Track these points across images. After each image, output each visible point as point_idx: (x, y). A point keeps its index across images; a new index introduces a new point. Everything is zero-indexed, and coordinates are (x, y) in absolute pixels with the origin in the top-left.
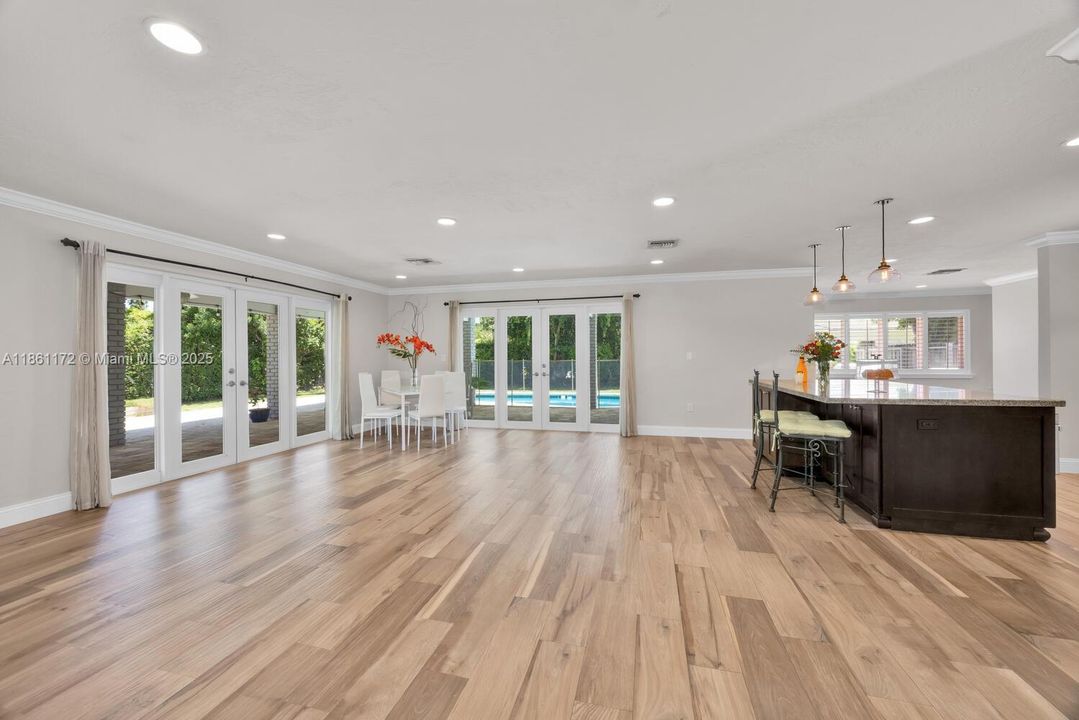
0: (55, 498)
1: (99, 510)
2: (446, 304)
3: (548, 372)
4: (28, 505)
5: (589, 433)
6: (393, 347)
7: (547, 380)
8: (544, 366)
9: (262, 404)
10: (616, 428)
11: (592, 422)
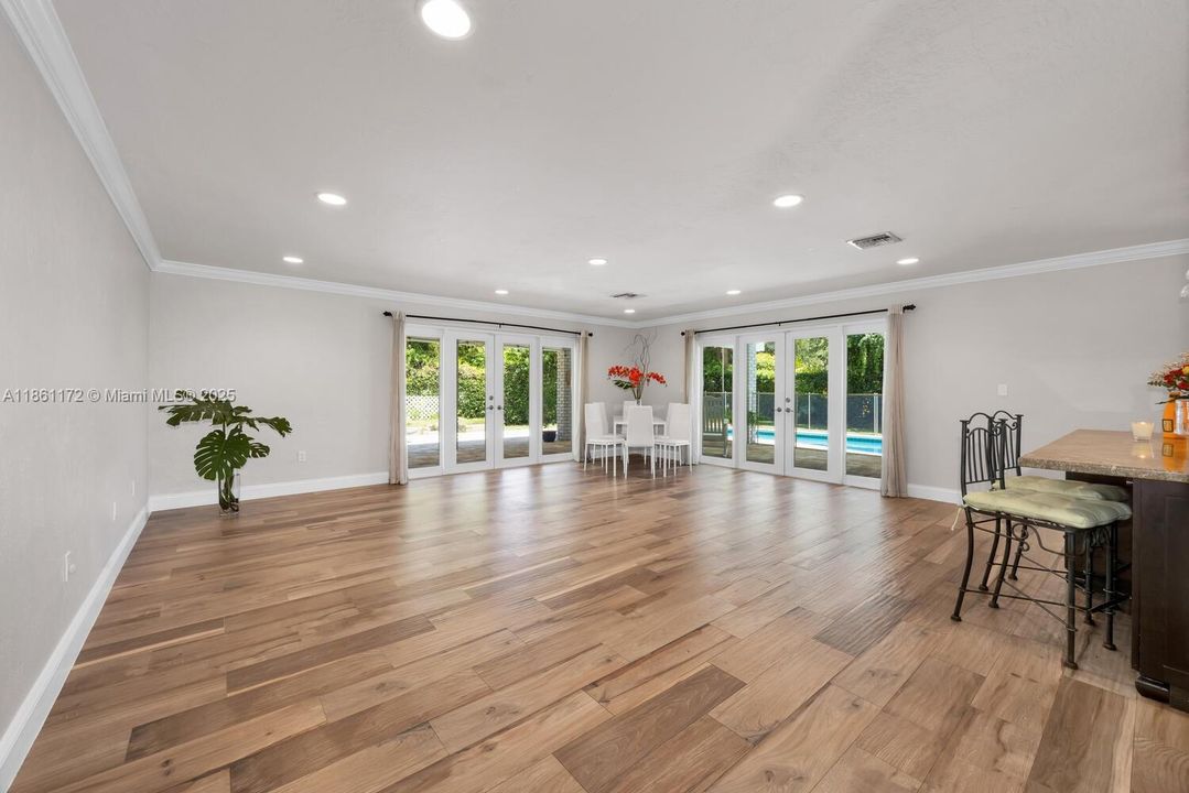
0: (379, 474)
1: (398, 485)
2: (683, 334)
3: (792, 408)
4: (368, 476)
5: (842, 485)
6: (618, 378)
7: (791, 417)
8: (788, 400)
9: (552, 428)
10: (875, 483)
11: (848, 473)
